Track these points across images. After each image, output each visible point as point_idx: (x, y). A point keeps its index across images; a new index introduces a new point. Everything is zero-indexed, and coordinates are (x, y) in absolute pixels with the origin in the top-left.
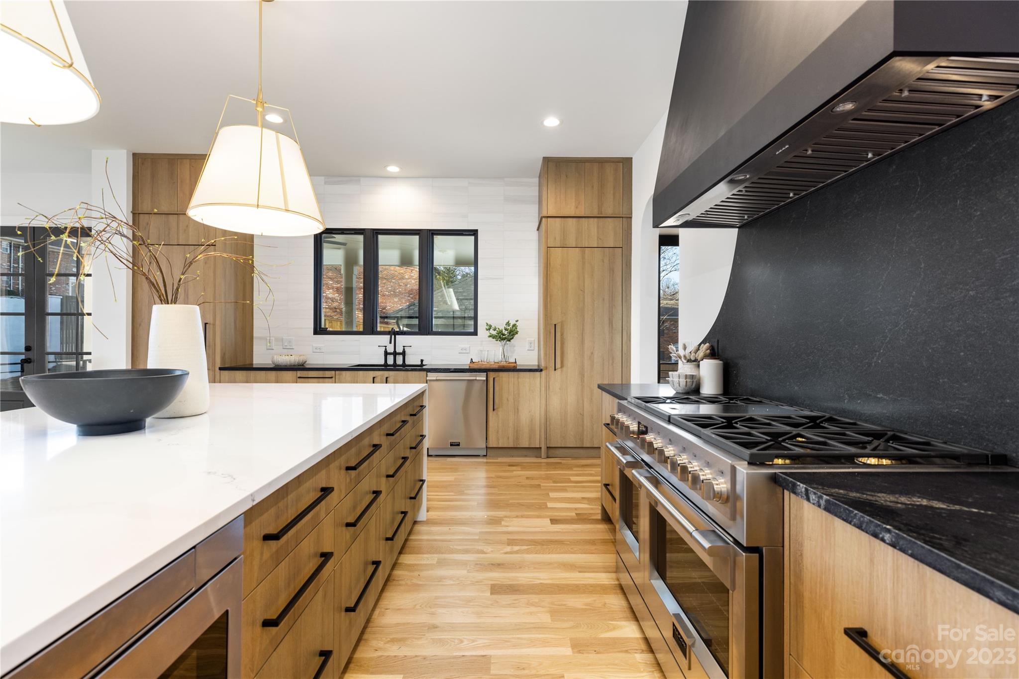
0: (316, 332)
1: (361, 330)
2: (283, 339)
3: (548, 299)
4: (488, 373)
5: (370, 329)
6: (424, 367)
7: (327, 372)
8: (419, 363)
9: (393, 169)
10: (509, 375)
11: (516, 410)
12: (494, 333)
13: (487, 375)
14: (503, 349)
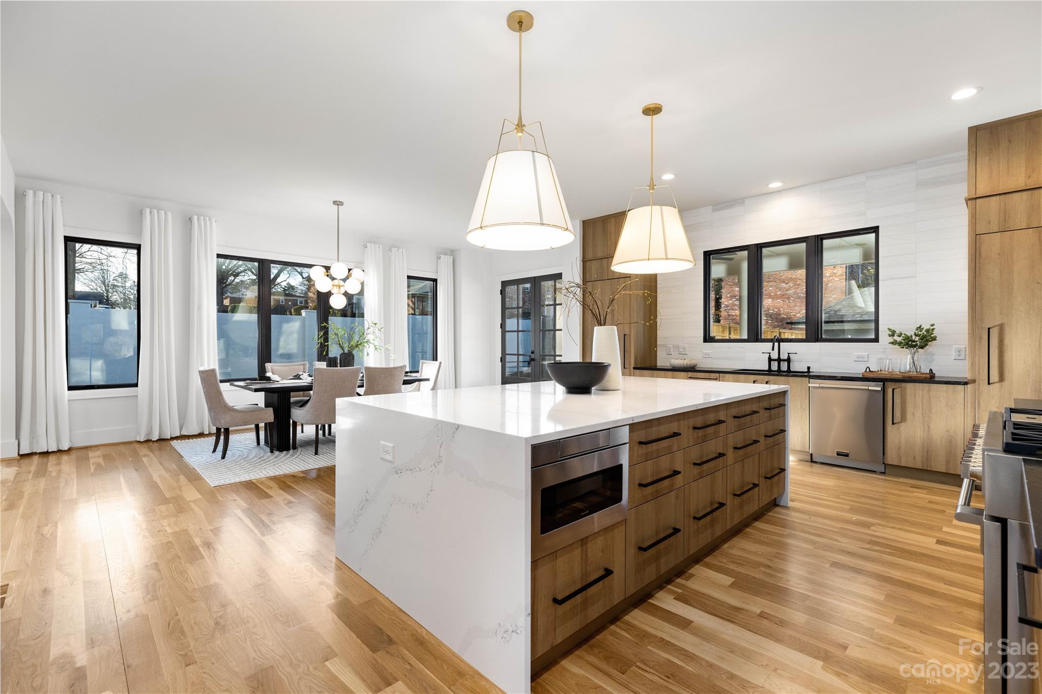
0: (705, 340)
1: (746, 337)
2: (679, 346)
3: (978, 298)
4: (886, 383)
5: (755, 336)
6: (811, 374)
7: (712, 374)
8: (806, 370)
9: (775, 185)
10: (915, 387)
11: (926, 428)
12: (899, 339)
13: (884, 385)
14: (913, 358)
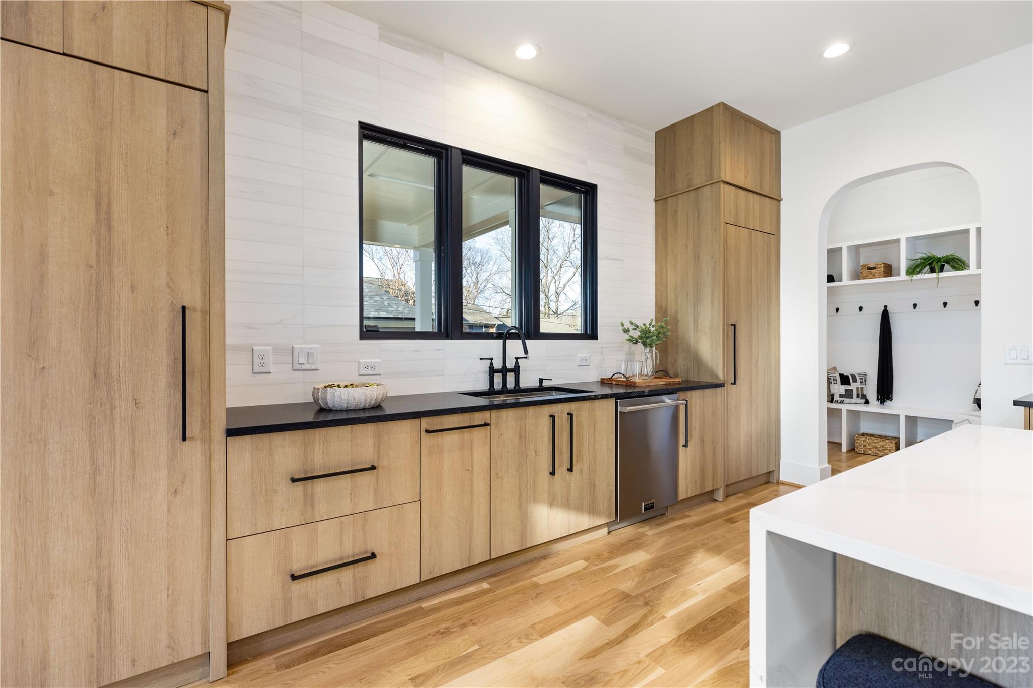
0: (362, 335)
3: (726, 292)
4: (678, 393)
7: (476, 415)
8: (537, 383)
10: (696, 395)
13: (678, 396)
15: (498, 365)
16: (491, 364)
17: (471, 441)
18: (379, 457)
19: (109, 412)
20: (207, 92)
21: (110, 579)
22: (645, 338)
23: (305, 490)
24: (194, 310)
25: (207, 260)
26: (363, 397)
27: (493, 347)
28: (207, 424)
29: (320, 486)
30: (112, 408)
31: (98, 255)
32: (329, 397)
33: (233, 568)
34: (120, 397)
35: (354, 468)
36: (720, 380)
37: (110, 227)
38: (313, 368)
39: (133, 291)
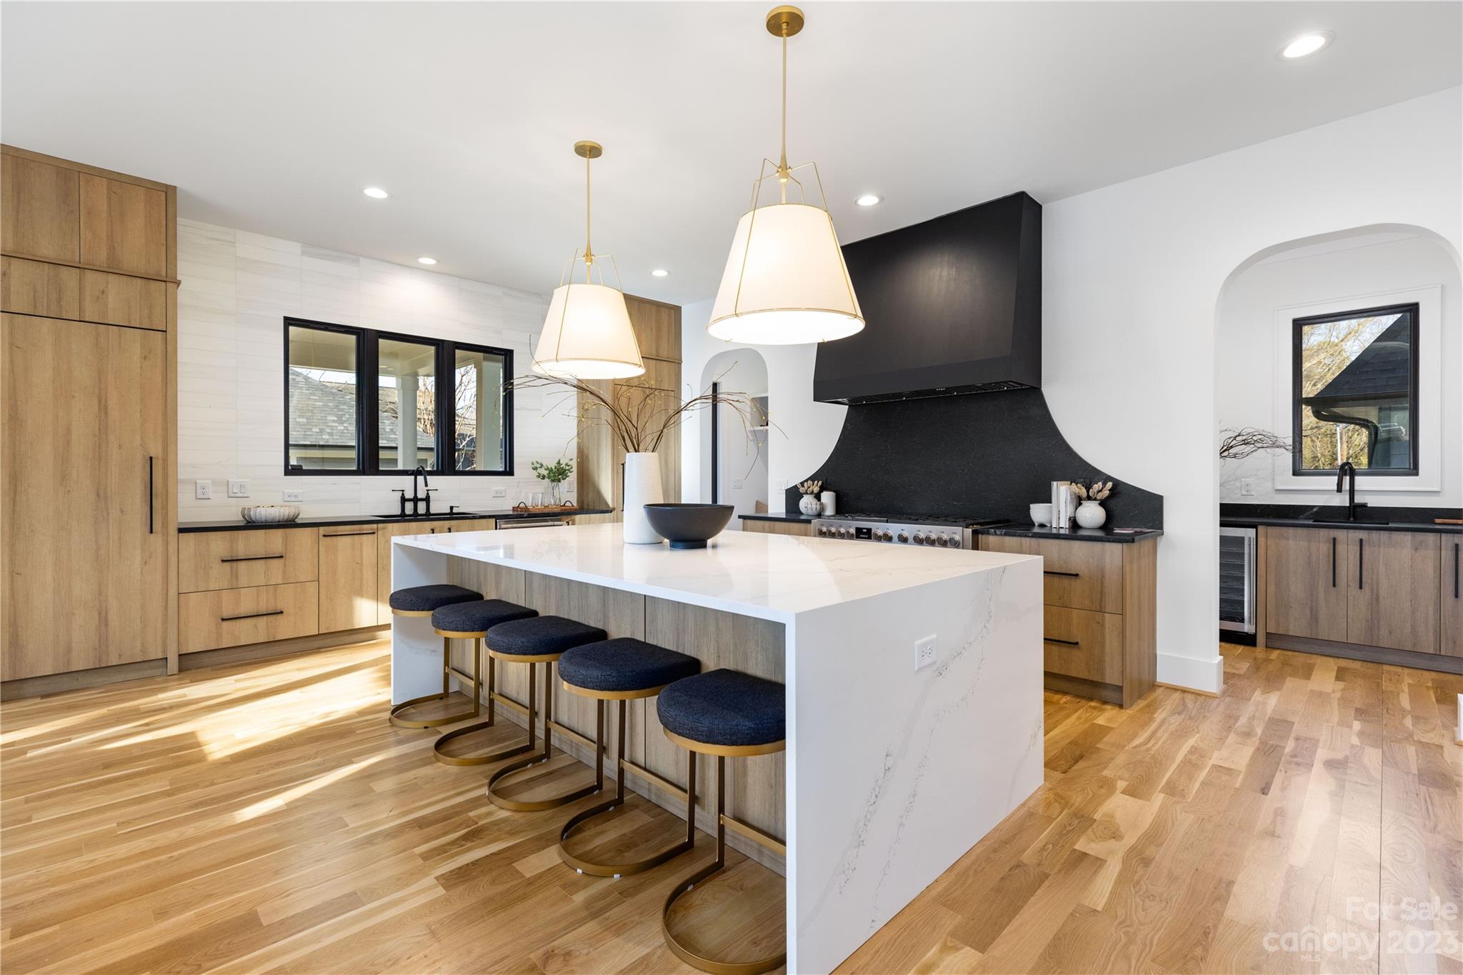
0: (287, 472)
1: (353, 468)
2: (228, 482)
4: (561, 516)
6: (454, 515)
8: (449, 511)
14: (553, 491)
15: (410, 495)
16: (403, 494)
17: (361, 544)
18: (286, 550)
19: (105, 516)
20: (165, 331)
21: (106, 608)
22: (558, 474)
23: (231, 568)
24: (157, 458)
25: (165, 430)
26: (278, 514)
27: (406, 483)
28: (165, 524)
29: (242, 565)
30: (108, 514)
31: (100, 429)
32: (252, 513)
33: (183, 612)
34: (112, 508)
35: (267, 556)
36: (609, 507)
37: (106, 413)
38: (245, 495)
39: (120, 449)
